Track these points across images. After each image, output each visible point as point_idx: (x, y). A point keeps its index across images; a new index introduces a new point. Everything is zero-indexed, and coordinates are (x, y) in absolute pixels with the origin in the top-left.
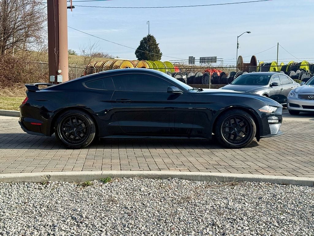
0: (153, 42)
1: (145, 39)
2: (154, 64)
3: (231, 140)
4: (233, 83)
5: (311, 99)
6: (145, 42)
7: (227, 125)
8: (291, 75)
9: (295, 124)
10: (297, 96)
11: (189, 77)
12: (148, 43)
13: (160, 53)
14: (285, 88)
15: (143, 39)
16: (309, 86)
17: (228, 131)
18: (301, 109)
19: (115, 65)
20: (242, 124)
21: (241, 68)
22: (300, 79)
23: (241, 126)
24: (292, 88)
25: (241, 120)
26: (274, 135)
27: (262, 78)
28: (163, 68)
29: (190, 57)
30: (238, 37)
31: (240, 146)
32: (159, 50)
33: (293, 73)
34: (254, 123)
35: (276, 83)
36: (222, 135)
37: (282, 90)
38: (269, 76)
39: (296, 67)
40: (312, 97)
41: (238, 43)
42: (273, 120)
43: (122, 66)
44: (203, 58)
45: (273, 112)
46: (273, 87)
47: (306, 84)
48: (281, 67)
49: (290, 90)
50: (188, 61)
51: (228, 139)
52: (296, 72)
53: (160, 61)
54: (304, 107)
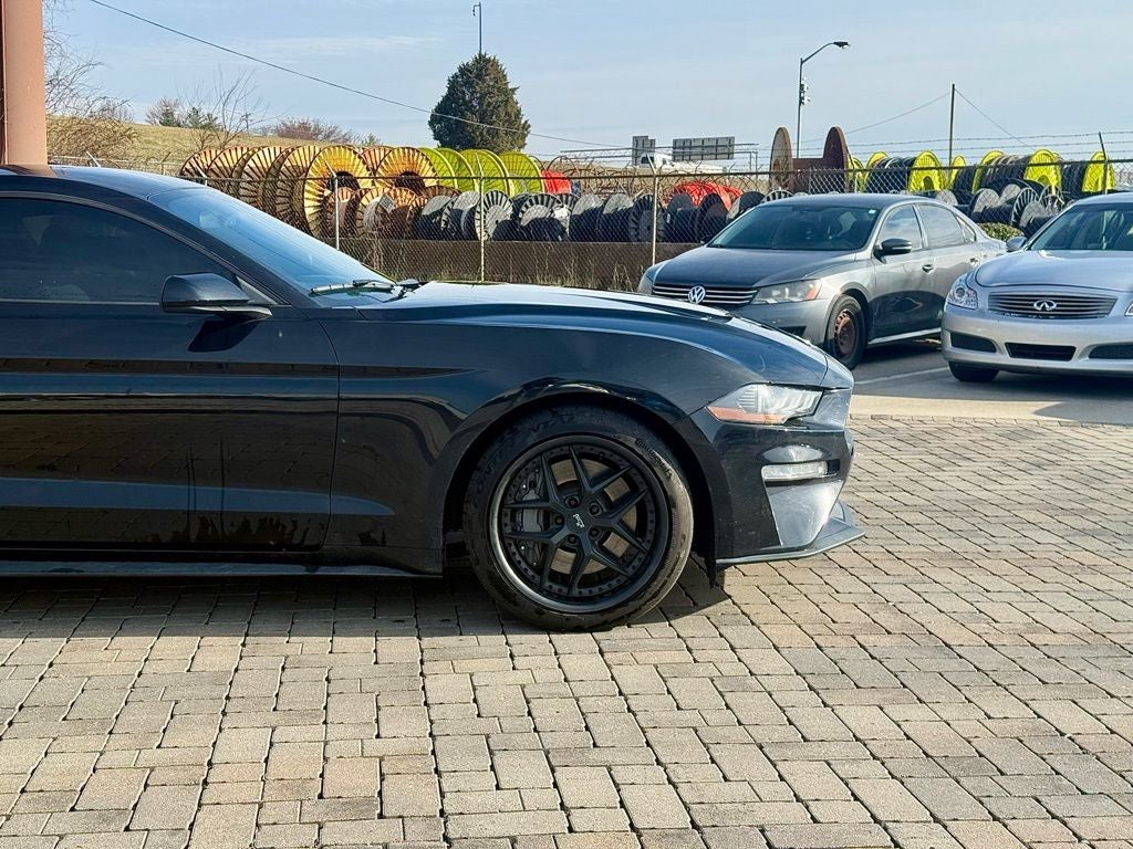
0: (497, 82)
1: (464, 70)
2: (460, 160)
3: (555, 576)
4: (719, 240)
5: (1046, 317)
6: (468, 83)
7: (532, 496)
8: (978, 208)
9: (964, 439)
10: (984, 303)
11: (580, 213)
12: (477, 84)
13: (523, 122)
14: (943, 260)
15: (461, 69)
16: (1043, 253)
17: (538, 529)
18: (1003, 358)
19: (289, 164)
20: (616, 489)
21: (782, 177)
22: (1016, 225)
23: (613, 499)
24: (973, 260)
25: (613, 468)
26: (800, 549)
27: (848, 220)
28: (497, 178)
29: (636, 139)
30: (802, 62)
31: (601, 619)
32: (519, 111)
33: (988, 199)
34: (680, 489)
35: (902, 243)
36: (496, 557)
37: (927, 271)
38: (872, 212)
39: (1008, 173)
40: (1050, 305)
41: (802, 86)
42: (789, 468)
43: (317, 166)
44: (684, 141)
45: (792, 421)
46: (887, 258)
47: (1029, 249)
48: (955, 171)
49: (965, 268)
50: (630, 152)
51: (538, 573)
52: (1000, 194)
53: (522, 151)
54: (1017, 350)
